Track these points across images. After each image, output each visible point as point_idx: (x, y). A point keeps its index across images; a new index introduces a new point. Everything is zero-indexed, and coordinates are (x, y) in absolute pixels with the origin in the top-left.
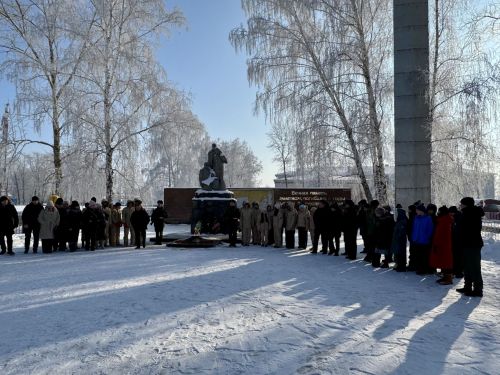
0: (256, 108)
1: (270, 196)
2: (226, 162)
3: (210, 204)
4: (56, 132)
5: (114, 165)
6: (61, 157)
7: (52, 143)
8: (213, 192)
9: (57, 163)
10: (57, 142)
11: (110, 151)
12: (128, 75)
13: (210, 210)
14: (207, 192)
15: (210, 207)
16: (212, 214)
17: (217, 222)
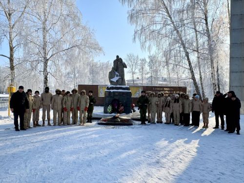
0: (134, 38)
2: (126, 67)
3: (117, 94)
4: (11, 49)
5: (48, 70)
6: (14, 65)
7: (9, 56)
8: (118, 86)
9: (12, 68)
10: (12, 55)
11: (46, 61)
12: (59, 12)
13: (117, 98)
14: (114, 86)
15: (117, 96)
16: (118, 100)
17: (122, 106)
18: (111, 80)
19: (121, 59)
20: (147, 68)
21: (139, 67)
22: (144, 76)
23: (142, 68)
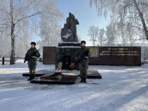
0: (91, 3)
1: (97, 50)
2: (78, 24)
3: (68, 50)
5: (15, 33)
8: (70, 42)
13: (68, 54)
14: (66, 43)
15: (68, 52)
16: (69, 57)
17: (73, 62)
18: (63, 37)
19: (73, 15)
20: (105, 36)
21: (99, 36)
22: (103, 42)
23: (101, 37)
